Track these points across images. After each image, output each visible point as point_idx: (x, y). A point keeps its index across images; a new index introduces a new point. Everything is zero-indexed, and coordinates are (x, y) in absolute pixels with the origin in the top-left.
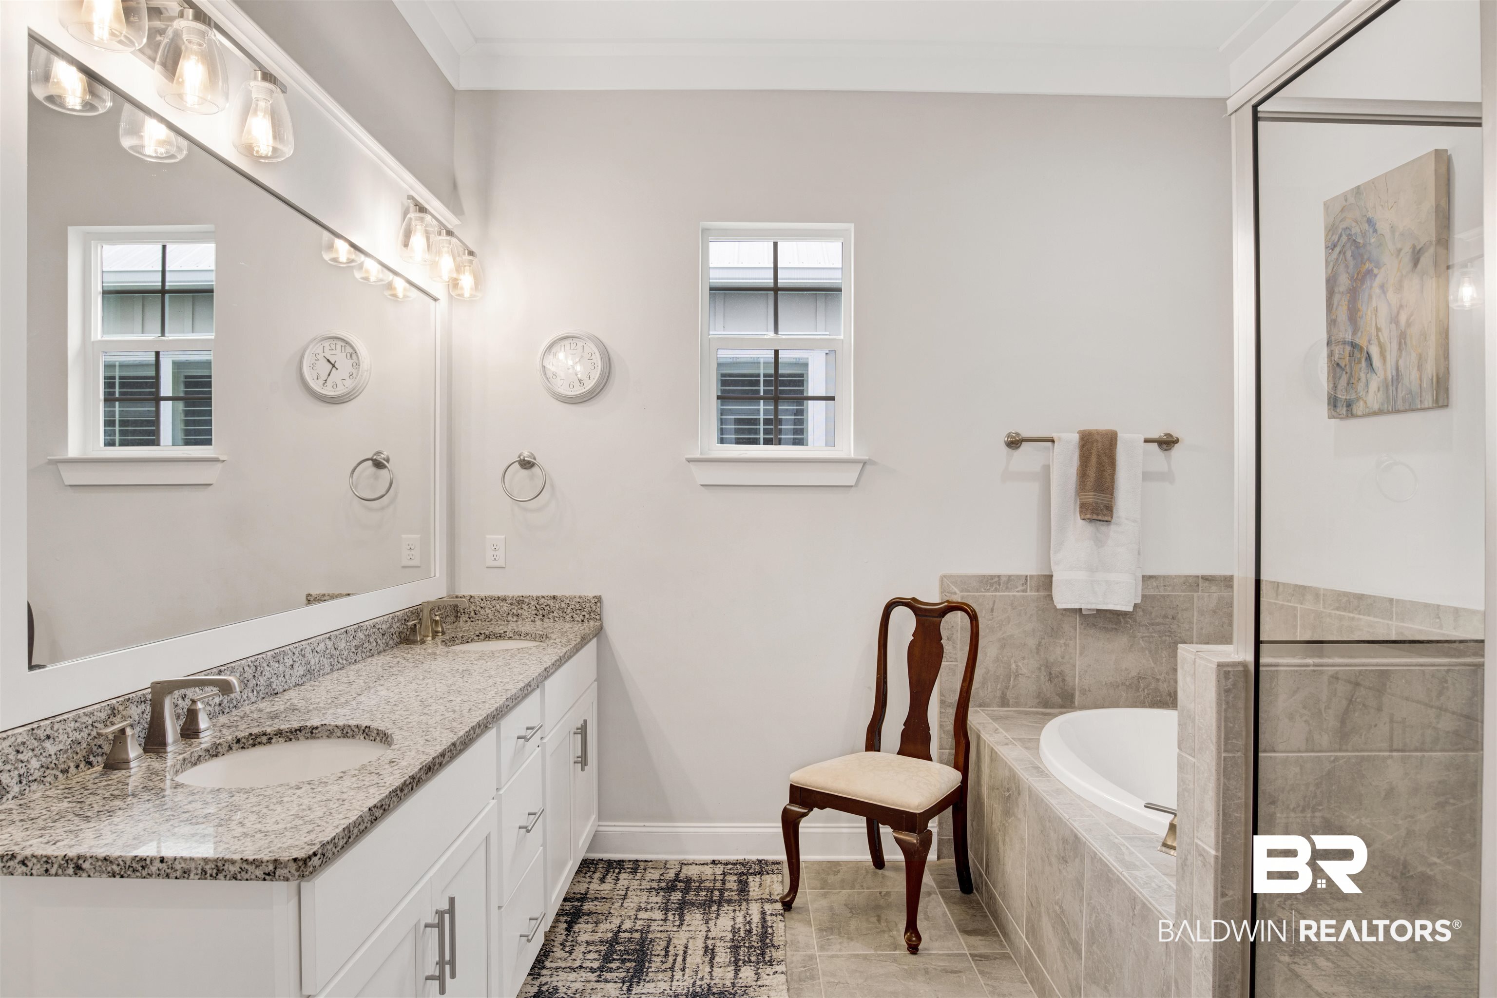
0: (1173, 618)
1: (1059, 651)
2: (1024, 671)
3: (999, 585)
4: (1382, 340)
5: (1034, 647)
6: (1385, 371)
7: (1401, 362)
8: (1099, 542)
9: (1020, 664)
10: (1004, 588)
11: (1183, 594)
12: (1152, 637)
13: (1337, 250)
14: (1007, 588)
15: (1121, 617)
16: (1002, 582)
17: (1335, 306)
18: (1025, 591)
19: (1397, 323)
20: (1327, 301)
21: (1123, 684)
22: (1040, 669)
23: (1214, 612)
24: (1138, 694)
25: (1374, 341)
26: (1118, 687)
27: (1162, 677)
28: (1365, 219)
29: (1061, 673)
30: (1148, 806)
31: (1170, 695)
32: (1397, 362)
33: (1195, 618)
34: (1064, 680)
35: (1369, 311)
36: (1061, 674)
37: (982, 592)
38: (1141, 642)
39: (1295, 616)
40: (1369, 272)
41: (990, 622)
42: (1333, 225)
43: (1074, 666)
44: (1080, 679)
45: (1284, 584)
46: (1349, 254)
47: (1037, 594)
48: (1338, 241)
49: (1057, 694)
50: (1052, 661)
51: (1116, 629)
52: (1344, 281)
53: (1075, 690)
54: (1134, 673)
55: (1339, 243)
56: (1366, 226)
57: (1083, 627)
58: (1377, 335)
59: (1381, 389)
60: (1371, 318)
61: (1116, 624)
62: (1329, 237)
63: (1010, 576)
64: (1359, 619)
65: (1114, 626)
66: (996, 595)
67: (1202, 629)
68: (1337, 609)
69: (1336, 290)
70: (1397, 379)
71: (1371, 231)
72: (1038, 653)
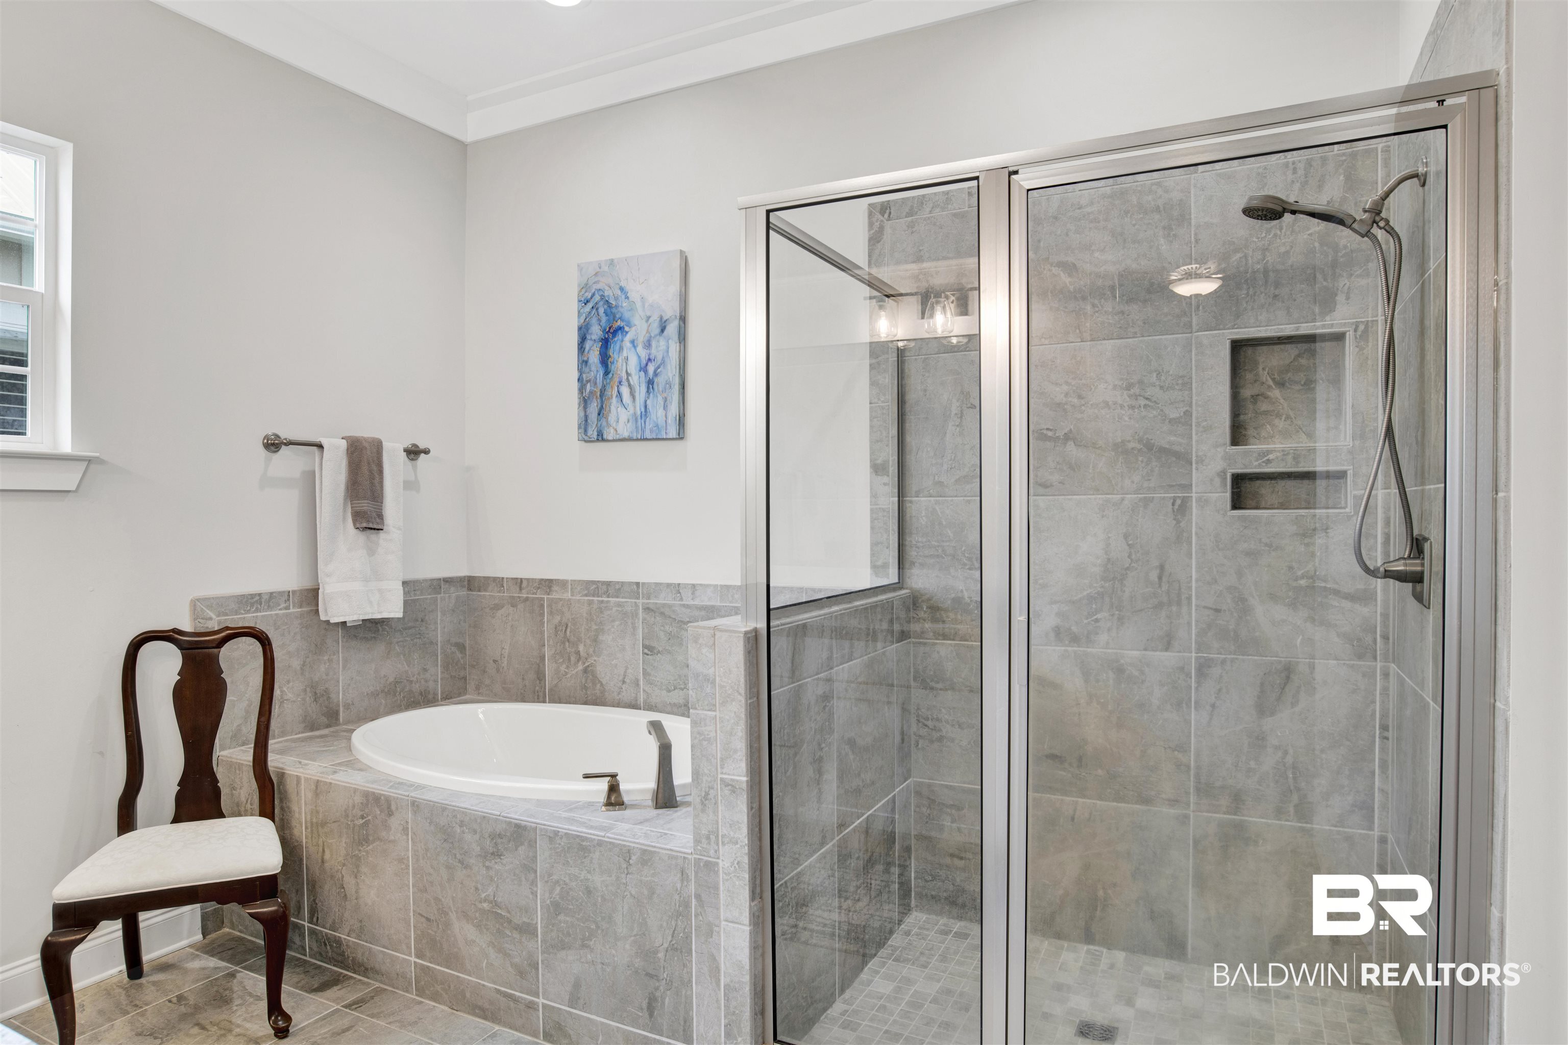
0: (422, 621)
1: (323, 668)
2: (290, 696)
3: (261, 604)
4: (632, 383)
5: (298, 668)
6: (635, 407)
7: (648, 402)
8: (371, 552)
9: (285, 689)
10: (266, 607)
11: (429, 596)
12: (406, 641)
13: (590, 305)
14: (269, 606)
15: (379, 625)
16: (263, 600)
17: (586, 350)
18: (287, 608)
19: (646, 372)
20: (579, 345)
21: (383, 691)
22: (305, 690)
23: (453, 611)
24: (396, 698)
25: (625, 383)
26: (378, 695)
27: (414, 679)
28: (618, 287)
29: (327, 691)
30: (587, 776)
31: (421, 694)
32: (646, 402)
33: (439, 618)
34: (329, 698)
35: (620, 358)
36: (325, 692)
37: (243, 614)
38: (397, 648)
39: (542, 606)
40: (620, 328)
41: (251, 647)
42: (586, 284)
43: (338, 682)
44: (343, 694)
45: (528, 580)
46: (601, 311)
47: (299, 610)
48: (591, 298)
49: (322, 715)
50: (317, 680)
51: (374, 637)
52: (596, 332)
53: (339, 706)
54: (391, 679)
55: (593, 300)
56: (619, 292)
57: (345, 640)
58: (628, 379)
59: (631, 421)
60: (622, 365)
61: (374, 633)
62: (583, 293)
63: (271, 593)
64: (608, 602)
65: (373, 635)
66: (257, 616)
67: (444, 628)
68: (586, 595)
69: (588, 337)
70: (646, 415)
71: (623, 297)
72: (302, 674)
